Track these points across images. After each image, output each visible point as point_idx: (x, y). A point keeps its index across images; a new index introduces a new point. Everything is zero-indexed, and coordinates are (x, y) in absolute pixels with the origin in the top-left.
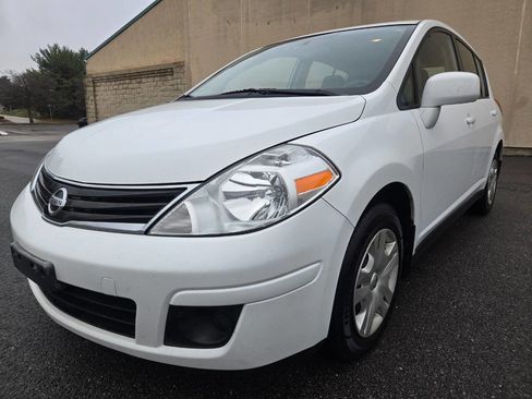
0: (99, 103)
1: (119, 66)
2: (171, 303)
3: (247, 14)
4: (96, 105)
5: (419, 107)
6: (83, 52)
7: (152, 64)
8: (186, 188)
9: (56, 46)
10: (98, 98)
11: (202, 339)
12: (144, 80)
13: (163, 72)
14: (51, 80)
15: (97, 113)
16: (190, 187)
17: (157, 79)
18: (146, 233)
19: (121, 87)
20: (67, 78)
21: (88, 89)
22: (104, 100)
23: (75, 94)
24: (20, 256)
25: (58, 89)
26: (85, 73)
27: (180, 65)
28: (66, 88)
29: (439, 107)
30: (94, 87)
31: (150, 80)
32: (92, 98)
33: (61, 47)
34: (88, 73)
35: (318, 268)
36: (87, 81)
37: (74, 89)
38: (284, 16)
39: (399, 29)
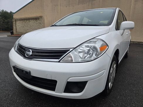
0: (17, 27)
1: (23, 16)
2: (68, 81)
3: (60, 4)
4: (16, 27)
5: (119, 30)
6: (11, 12)
7: (33, 16)
8: (70, 50)
9: (3, 10)
10: (16, 25)
11: (75, 91)
12: (31, 21)
13: (36, 19)
14: (1, 20)
15: (16, 29)
16: (71, 49)
17: (35, 20)
18: (59, 62)
19: (24, 22)
20: (6, 19)
21: (14, 22)
22: (18, 26)
23: (8, 24)
24: (17, 69)
25: (3, 22)
26: (13, 18)
27: (41, 17)
28: (6, 22)
29: (124, 30)
30: (16, 22)
31: (32, 21)
32: (15, 25)
33: (5, 11)
34: (14, 18)
35: (105, 71)
36: (14, 20)
37: (8, 22)
38: (71, 5)
39: (112, 10)
